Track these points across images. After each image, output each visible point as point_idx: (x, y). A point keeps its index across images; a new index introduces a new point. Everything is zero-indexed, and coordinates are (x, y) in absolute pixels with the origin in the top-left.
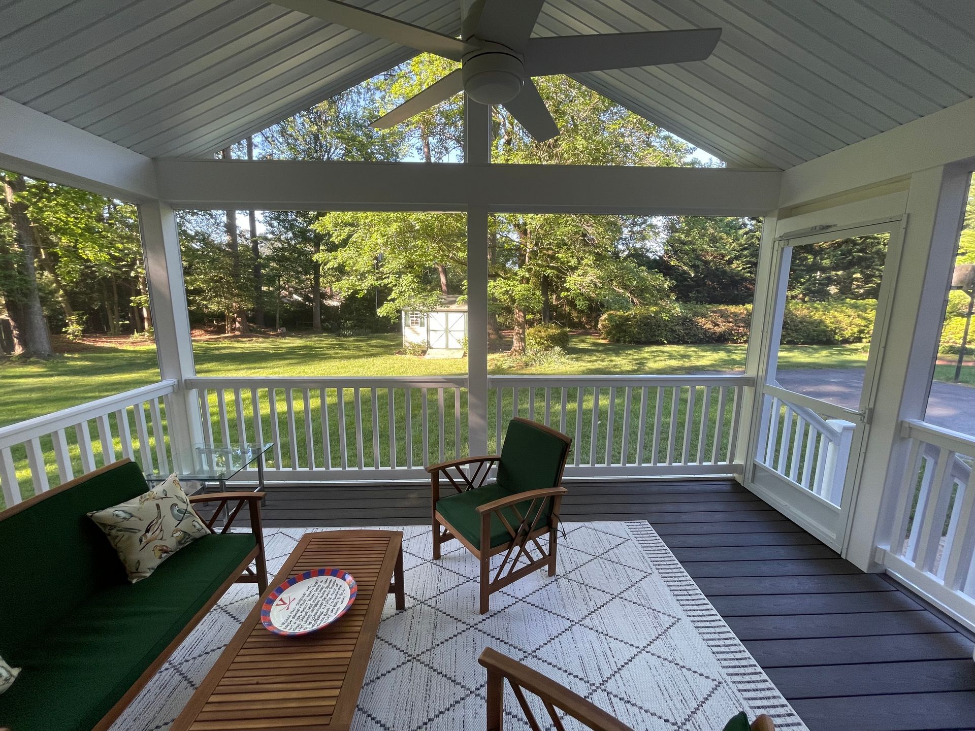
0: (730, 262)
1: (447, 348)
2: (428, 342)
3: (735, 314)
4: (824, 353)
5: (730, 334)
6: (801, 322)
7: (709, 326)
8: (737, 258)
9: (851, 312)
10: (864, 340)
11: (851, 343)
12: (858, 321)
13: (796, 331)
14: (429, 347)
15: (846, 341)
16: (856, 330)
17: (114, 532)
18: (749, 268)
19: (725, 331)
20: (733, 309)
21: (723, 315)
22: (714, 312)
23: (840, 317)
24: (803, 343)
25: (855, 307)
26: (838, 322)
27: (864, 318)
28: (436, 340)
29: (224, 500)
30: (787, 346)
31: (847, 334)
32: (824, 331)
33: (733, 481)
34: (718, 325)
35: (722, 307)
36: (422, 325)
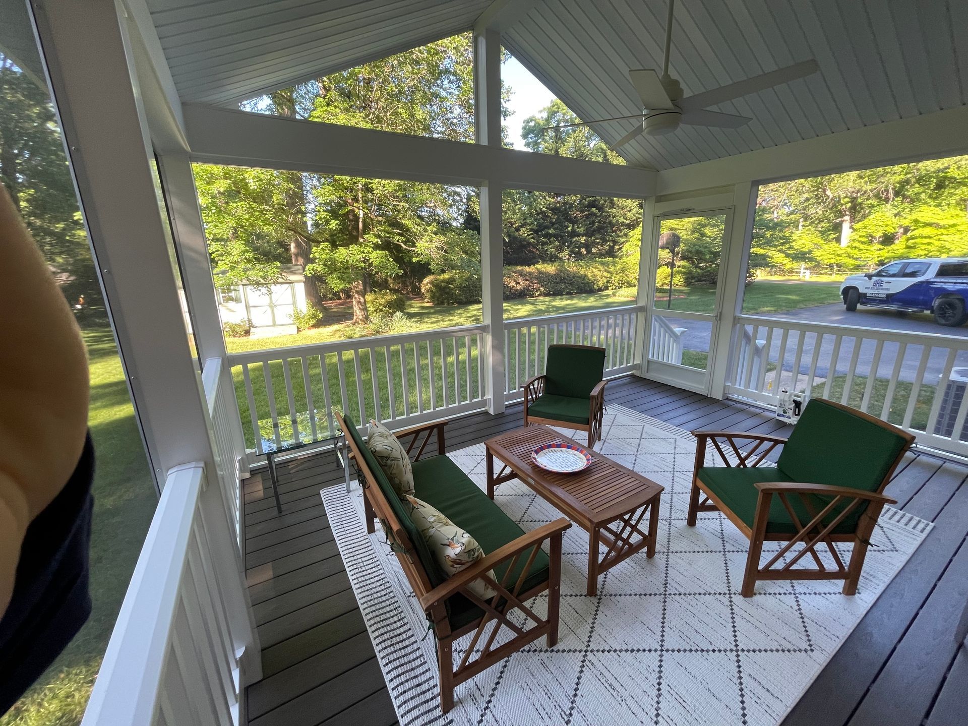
0: (517, 230)
1: (274, 325)
2: (249, 320)
3: (530, 273)
4: (592, 299)
5: (528, 290)
6: (574, 277)
7: (513, 284)
8: (522, 226)
9: (601, 267)
10: (610, 288)
11: (603, 291)
12: (606, 274)
13: (571, 284)
14: (251, 326)
15: (600, 290)
16: (605, 281)
17: (389, 462)
18: (532, 234)
19: (524, 288)
20: (527, 269)
21: (521, 274)
22: (515, 272)
23: (596, 271)
24: (576, 293)
25: (602, 264)
26: (594, 276)
27: (609, 272)
28: (257, 317)
29: (417, 432)
30: (567, 296)
31: (600, 284)
32: (588, 283)
33: (632, 376)
34: (519, 283)
35: (519, 268)
36: (237, 300)
